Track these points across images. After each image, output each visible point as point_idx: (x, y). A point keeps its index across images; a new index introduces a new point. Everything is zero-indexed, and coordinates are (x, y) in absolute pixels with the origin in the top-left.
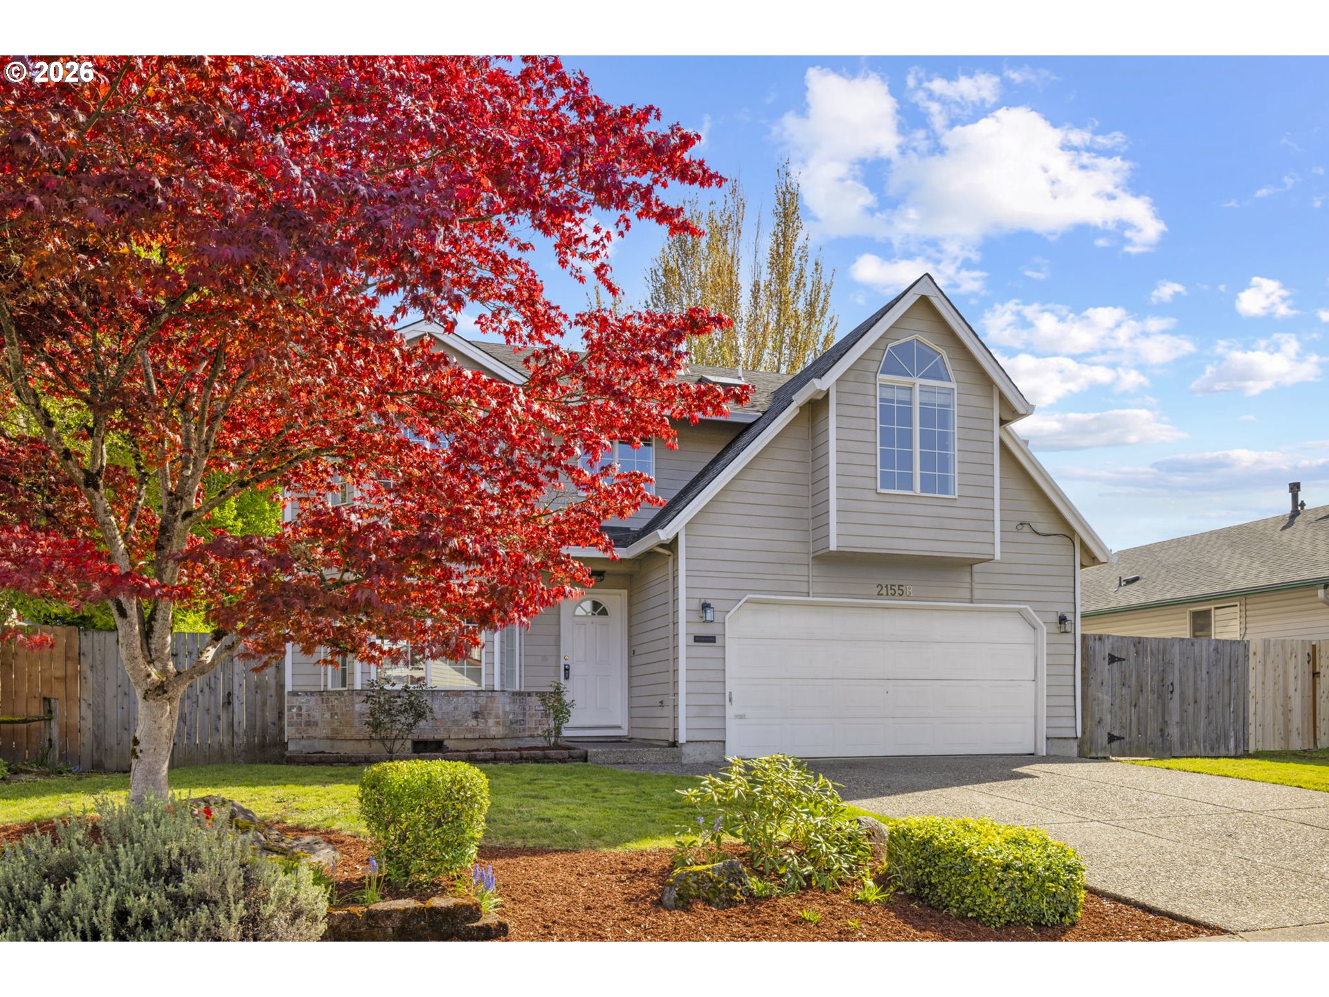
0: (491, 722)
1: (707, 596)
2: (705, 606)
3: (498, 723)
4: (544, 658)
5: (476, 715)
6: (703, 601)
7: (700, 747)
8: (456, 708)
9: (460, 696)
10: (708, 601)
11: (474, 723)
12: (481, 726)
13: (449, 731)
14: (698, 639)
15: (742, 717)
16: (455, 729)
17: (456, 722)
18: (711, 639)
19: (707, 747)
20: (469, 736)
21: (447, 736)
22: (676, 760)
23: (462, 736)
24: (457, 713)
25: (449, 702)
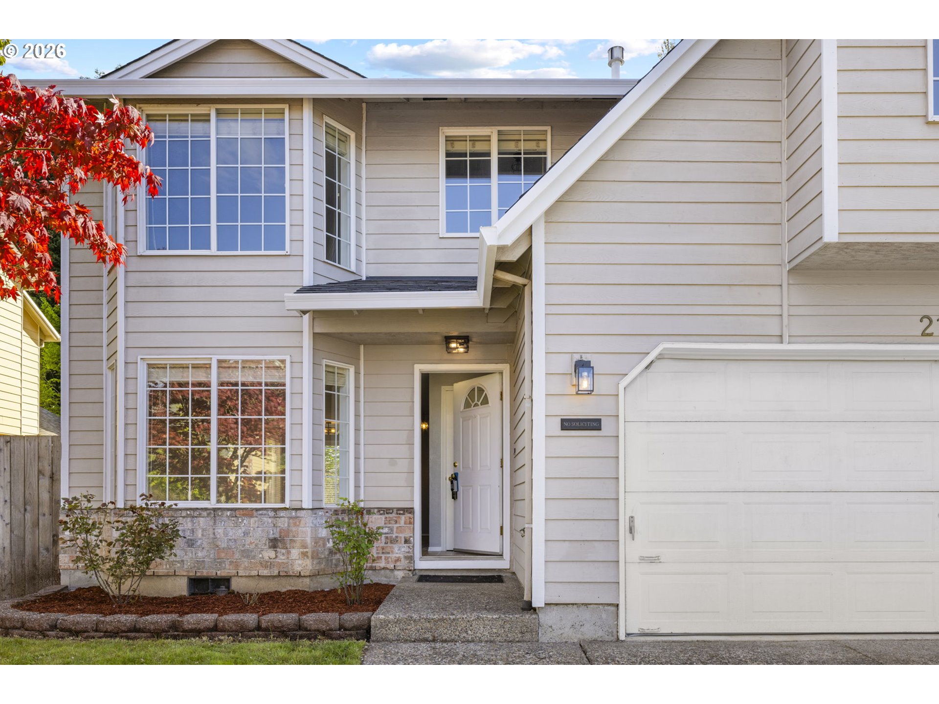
0: (295, 553)
1: (584, 348)
2: (582, 366)
3: (304, 555)
4: (393, 461)
5: (274, 543)
6: (577, 357)
7: (572, 615)
8: (246, 534)
9: (252, 516)
10: (585, 358)
11: (272, 554)
12: (282, 558)
13: (237, 565)
14: (568, 424)
15: (653, 560)
16: (245, 562)
17: (246, 553)
18: (593, 424)
19: (585, 615)
20: (265, 572)
21: (234, 572)
22: (528, 636)
23: (254, 573)
24: (248, 540)
25: (237, 525)
